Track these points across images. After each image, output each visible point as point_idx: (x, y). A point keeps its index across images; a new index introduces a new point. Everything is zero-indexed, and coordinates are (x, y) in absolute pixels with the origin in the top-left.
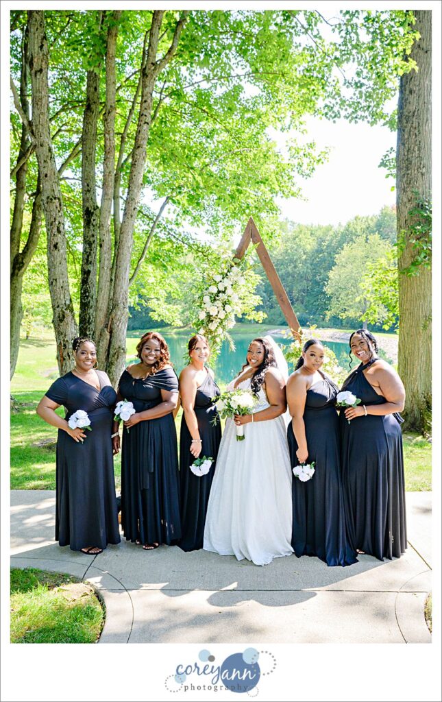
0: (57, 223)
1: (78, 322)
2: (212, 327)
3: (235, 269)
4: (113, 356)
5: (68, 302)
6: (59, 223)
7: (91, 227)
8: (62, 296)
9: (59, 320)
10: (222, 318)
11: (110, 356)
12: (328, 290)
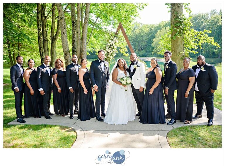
0: (64, 26)
2: (109, 56)
3: (115, 38)
5: (68, 50)
7: (75, 27)
8: (66, 48)
9: (66, 56)
10: (112, 53)
12: (153, 45)
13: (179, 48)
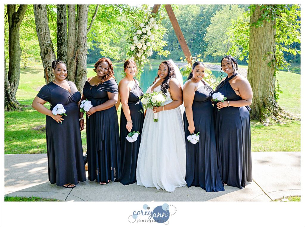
1: (56, 55)
2: (139, 55)
3: (152, 19)
4: (79, 76)
5: (49, 42)
8: (46, 39)
9: (44, 53)
10: (145, 50)
11: (77, 75)
12: (206, 39)
13: (265, 42)
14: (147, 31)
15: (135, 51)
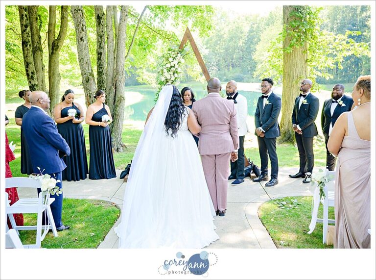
0: (81, 25)
1: (96, 82)
3: (179, 55)
4: (118, 102)
5: (90, 72)
6: (83, 25)
7: (101, 26)
8: (87, 68)
9: (86, 81)
10: (173, 80)
11: (116, 102)
14: (174, 65)
15: (165, 82)
